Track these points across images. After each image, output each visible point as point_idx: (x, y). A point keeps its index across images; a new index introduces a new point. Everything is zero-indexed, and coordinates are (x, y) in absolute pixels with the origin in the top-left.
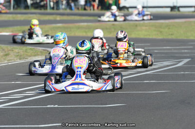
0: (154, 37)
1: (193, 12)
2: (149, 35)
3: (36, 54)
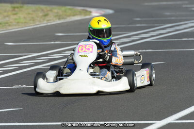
3: (75, 13)
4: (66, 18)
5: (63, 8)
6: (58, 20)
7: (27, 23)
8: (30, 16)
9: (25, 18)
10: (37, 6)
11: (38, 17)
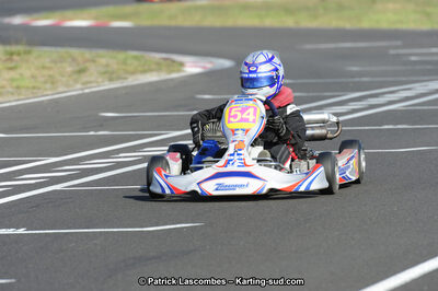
3: (146, 68)
4: (125, 78)
5: (121, 55)
6: (106, 83)
7: (39, 88)
8: (46, 72)
9: (33, 77)
10: (62, 51)
11: (63, 76)
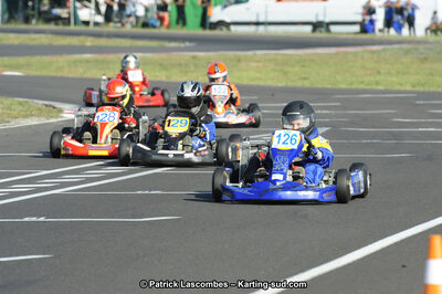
0: (269, 83)
1: (356, 33)
2: (260, 79)
3: (28, 113)
4: (8, 122)
